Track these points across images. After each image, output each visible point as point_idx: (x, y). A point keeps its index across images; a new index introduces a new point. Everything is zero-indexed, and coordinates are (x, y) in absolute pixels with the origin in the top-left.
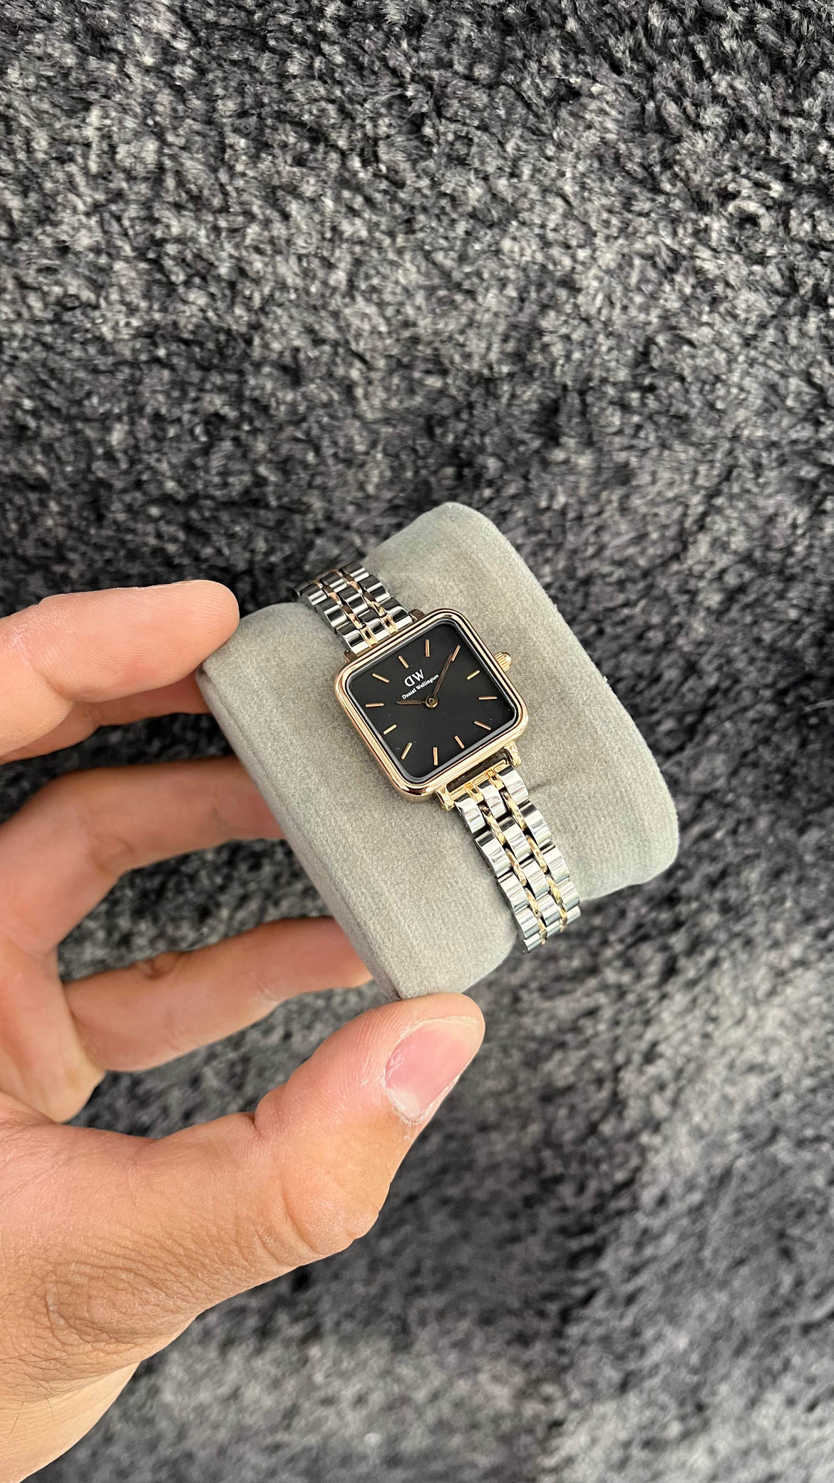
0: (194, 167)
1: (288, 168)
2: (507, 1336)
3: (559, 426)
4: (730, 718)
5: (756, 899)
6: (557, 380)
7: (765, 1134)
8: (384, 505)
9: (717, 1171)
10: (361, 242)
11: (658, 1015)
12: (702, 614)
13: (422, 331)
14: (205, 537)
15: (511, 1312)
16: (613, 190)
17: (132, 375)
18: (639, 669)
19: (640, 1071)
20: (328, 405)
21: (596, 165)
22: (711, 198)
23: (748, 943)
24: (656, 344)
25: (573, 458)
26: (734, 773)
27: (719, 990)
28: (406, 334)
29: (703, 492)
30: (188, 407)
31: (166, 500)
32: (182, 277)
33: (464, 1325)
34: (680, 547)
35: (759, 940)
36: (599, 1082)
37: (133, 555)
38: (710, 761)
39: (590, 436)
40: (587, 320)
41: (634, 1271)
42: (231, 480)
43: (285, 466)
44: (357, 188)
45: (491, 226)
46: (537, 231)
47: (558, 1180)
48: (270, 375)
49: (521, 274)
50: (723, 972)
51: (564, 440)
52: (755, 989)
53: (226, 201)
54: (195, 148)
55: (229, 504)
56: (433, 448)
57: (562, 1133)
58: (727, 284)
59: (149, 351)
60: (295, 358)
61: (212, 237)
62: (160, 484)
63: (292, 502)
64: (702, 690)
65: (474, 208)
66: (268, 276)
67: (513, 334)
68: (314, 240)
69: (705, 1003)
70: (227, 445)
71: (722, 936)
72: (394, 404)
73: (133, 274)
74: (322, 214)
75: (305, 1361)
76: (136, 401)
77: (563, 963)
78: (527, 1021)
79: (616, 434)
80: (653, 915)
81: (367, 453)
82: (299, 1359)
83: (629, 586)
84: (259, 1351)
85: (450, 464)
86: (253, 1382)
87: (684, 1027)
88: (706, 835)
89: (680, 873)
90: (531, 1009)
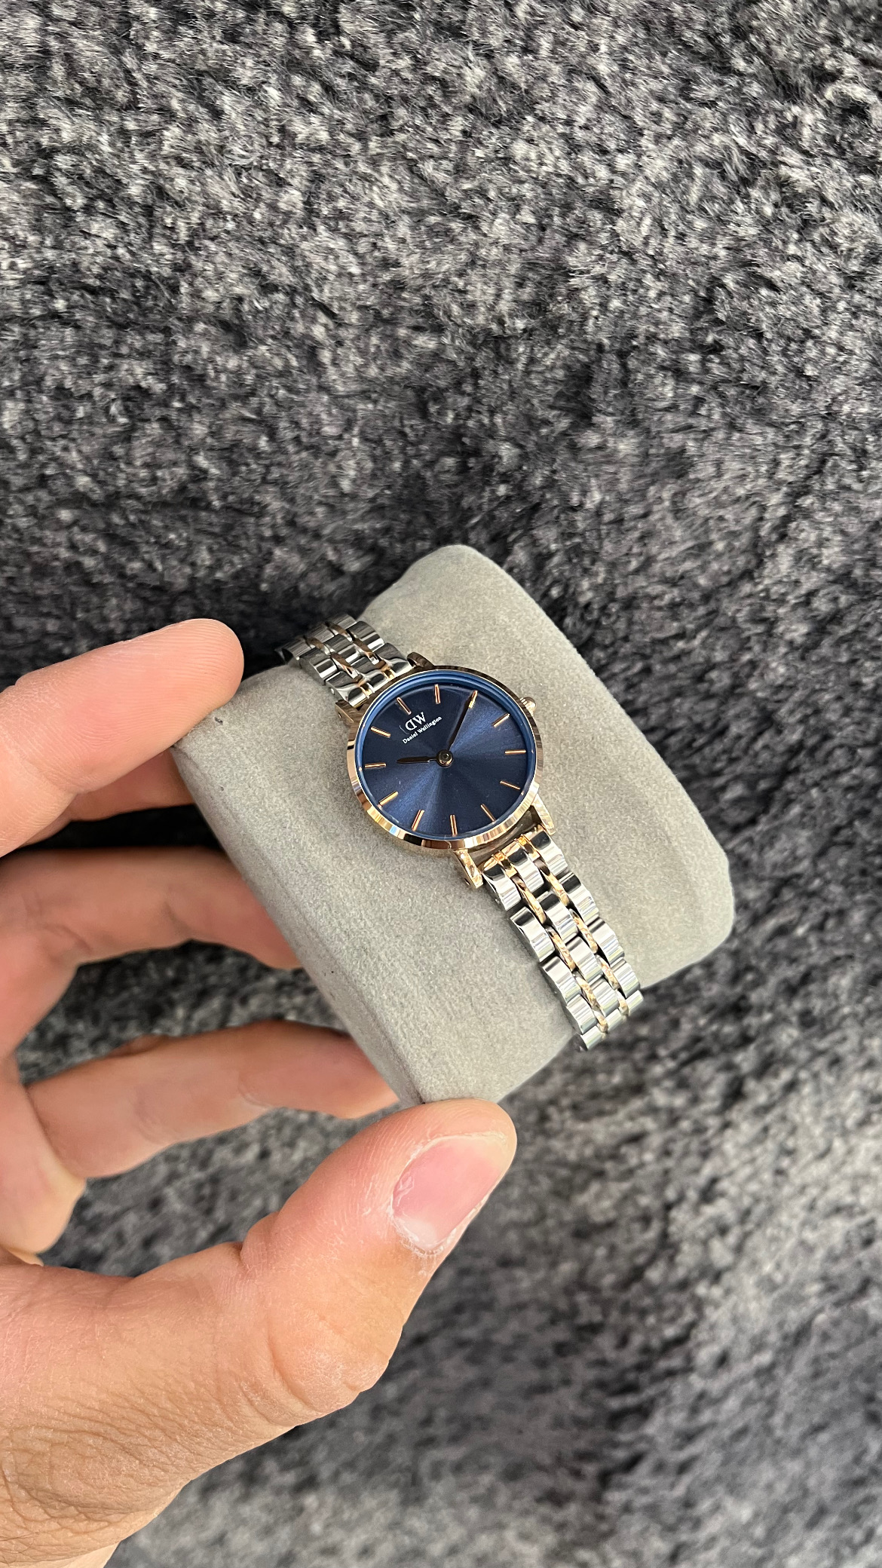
0: (89, 49)
1: (215, 45)
2: (537, 1493)
3: (593, 400)
4: (816, 784)
5: (846, 1010)
6: (589, 337)
7: (853, 1286)
8: (364, 506)
9: (792, 1327)
10: (321, 149)
11: (719, 1146)
12: (783, 650)
13: (407, 273)
14: (130, 547)
15: (541, 1468)
16: (666, 70)
17: (25, 335)
18: (697, 719)
19: (696, 1210)
20: (285, 373)
21: (642, 34)
22: (803, 80)
23: (836, 1062)
24: (723, 286)
25: (611, 444)
26: (822, 853)
27: (797, 1118)
28: (386, 277)
29: (785, 489)
30: (99, 378)
31: (78, 500)
32: (80, 201)
33: (486, 1479)
34: (754, 562)
35: (850, 1058)
36: (646, 1220)
37: (41, 571)
38: (790, 837)
39: (633, 412)
40: (628, 254)
41: (688, 1437)
42: (159, 474)
43: (231, 455)
44: (313, 73)
45: (497, 124)
46: (561, 129)
47: (595, 1329)
48: (205, 334)
49: (540, 190)
50: (803, 1098)
51: (598, 419)
52: (844, 1118)
53: (134, 93)
54: (91, 21)
55: (161, 505)
56: (426, 430)
57: (600, 1275)
58: (824, 201)
59: (43, 302)
60: (237, 311)
61: (119, 145)
62: (69, 480)
63: (242, 502)
64: (781, 748)
65: (473, 96)
66: (198, 198)
67: (530, 275)
68: (256, 146)
69: (779, 1132)
70: (154, 429)
71: (803, 1055)
72: (373, 371)
73: (16, 198)
74: (266, 110)
75: (300, 1510)
76: (31, 371)
77: (601, 1077)
78: (557, 1144)
79: (667, 410)
80: (714, 1027)
81: (340, 438)
82: (293, 1508)
83: (685, 612)
84: (245, 1497)
85: (449, 455)
86: (241, 1529)
87: (753, 1160)
88: (782, 931)
89: (750, 977)
90: (562, 1130)
